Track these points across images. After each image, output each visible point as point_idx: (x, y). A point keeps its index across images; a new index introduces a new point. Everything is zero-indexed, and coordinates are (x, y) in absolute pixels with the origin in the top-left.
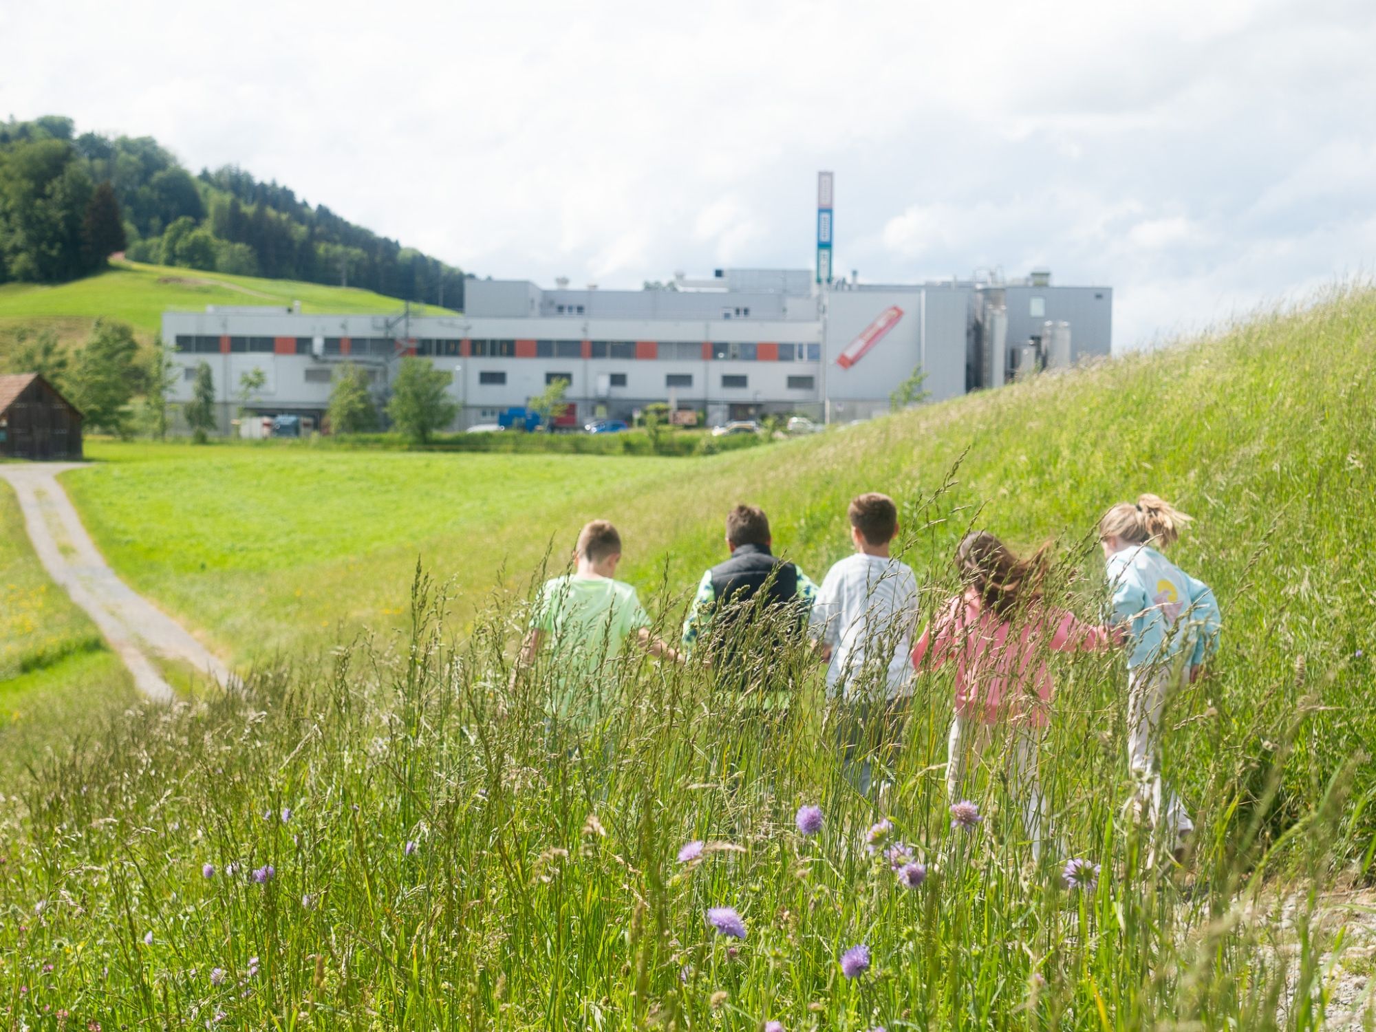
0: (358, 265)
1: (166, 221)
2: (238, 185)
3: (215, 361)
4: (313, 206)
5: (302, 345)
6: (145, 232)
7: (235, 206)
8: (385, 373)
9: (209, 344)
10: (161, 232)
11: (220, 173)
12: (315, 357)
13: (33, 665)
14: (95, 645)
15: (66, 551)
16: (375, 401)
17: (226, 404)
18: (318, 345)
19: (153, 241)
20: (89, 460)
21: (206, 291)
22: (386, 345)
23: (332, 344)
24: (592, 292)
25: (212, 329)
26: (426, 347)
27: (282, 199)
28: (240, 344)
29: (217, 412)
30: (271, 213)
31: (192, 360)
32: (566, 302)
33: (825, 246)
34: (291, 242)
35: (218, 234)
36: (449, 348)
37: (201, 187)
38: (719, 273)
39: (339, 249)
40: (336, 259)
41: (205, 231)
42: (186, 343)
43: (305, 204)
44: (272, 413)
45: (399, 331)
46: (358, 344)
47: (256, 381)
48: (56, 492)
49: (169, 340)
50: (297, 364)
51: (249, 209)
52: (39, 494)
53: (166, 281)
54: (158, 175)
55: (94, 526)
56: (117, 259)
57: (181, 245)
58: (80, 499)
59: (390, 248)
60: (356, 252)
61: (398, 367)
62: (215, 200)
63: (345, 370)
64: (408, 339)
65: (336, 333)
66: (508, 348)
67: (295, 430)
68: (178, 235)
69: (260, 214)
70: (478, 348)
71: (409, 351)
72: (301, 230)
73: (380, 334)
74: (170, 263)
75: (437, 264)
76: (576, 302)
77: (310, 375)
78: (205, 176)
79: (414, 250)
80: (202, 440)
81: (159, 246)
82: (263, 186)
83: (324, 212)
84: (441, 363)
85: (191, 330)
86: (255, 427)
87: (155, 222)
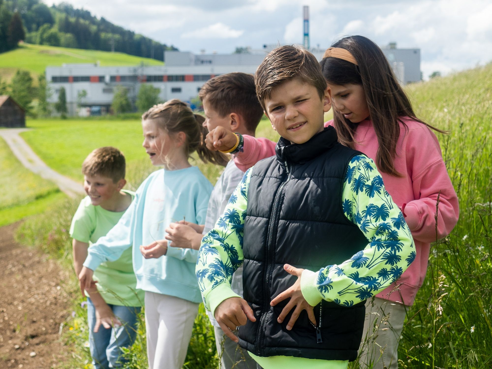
0: (118, 42)
1: (39, 25)
2: (68, 10)
3: (67, 86)
4: (99, 18)
5: (101, 79)
6: (30, 30)
7: (67, 19)
8: (134, 89)
9: (64, 79)
10: (37, 30)
11: (60, 5)
12: (107, 84)
13: (39, 197)
14: (58, 191)
15: (31, 161)
16: (130, 100)
17: (72, 103)
18: (107, 79)
19: (34, 34)
20: (29, 127)
21: (58, 56)
22: (134, 78)
23: (113, 78)
24: (215, 55)
25: (66, 73)
26: (150, 79)
27: (86, 15)
28: (76, 79)
29: (68, 106)
30: (82, 21)
31: (58, 86)
32: (205, 59)
33: (306, 35)
34: (90, 33)
35: (61, 30)
36: (159, 79)
37: (52, 11)
38: (265, 46)
39: (110, 35)
40: (109, 39)
41: (55, 29)
42: (55, 79)
43: (95, 17)
44: (90, 106)
45: (139, 72)
46: (123, 78)
47: (84, 94)
48: (20, 140)
49: (49, 78)
50: (100, 86)
51: (72, 20)
52: (14, 141)
53: (42, 52)
54: (35, 7)
55: (38, 152)
56: (21, 43)
57: (45, 35)
58: (30, 142)
59: (131, 34)
60: (117, 36)
61: (139, 87)
62: (59, 17)
63: (118, 88)
64: (143, 76)
65: (114, 73)
66: (182, 78)
67: (99, 112)
68: (44, 31)
69: (77, 22)
70: (171, 78)
71: (143, 81)
72: (94, 28)
73: (131, 74)
74: (41, 43)
75: (150, 41)
76: (208, 59)
77: (105, 91)
78: (54, 7)
79: (140, 35)
80: (64, 118)
81: (36, 36)
82: (78, 10)
83: (103, 20)
84: (156, 85)
85: (57, 74)
86: (84, 112)
87: (34, 26)
